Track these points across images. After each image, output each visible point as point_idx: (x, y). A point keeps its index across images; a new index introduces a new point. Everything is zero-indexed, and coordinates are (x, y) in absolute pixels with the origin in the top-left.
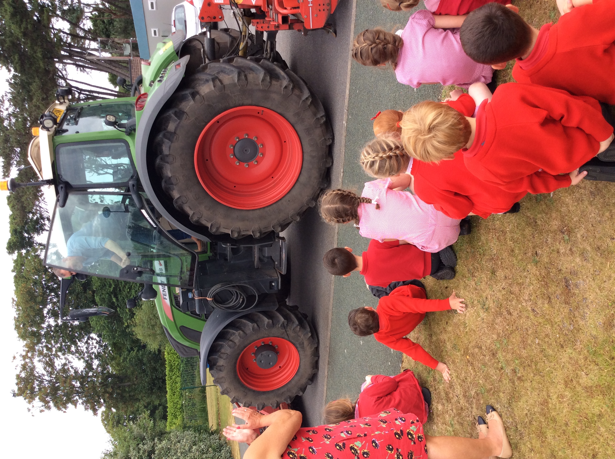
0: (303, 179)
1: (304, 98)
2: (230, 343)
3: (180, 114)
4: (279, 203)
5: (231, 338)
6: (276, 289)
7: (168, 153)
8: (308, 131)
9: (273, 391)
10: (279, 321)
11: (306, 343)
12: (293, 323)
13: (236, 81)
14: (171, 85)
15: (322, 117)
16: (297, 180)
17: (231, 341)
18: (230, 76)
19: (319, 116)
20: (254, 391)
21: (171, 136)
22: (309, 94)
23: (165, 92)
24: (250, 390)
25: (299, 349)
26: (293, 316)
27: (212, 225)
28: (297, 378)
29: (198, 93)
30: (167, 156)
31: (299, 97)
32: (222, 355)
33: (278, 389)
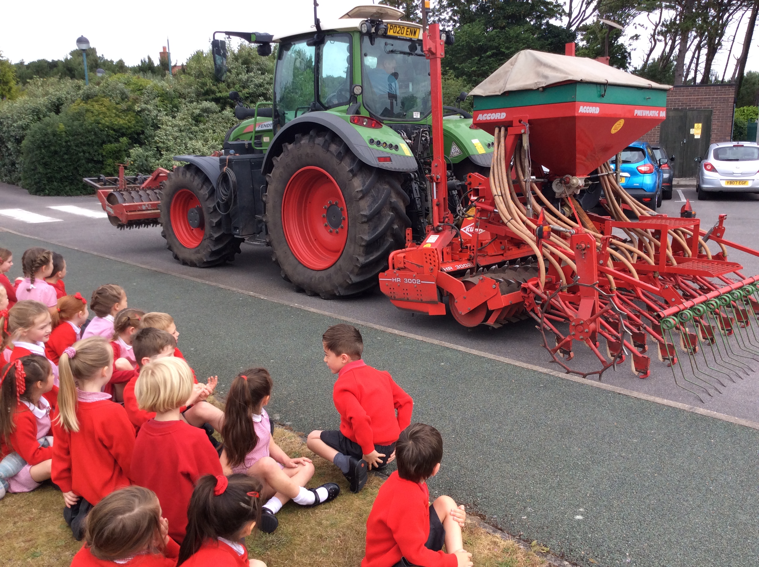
0: (300, 267)
1: (351, 276)
2: (200, 186)
3: (340, 157)
4: (285, 244)
5: (204, 187)
6: (234, 232)
7: (316, 142)
8: (329, 277)
9: (170, 220)
10: (215, 233)
11: (199, 255)
12: (214, 246)
13: (362, 213)
14: (360, 152)
15: (338, 292)
16: (300, 263)
17: (202, 186)
18: (367, 208)
19: (339, 289)
20: (170, 203)
21: (326, 146)
22: (354, 282)
23: (355, 146)
24: (171, 199)
25: (197, 249)
26: (220, 246)
27: (270, 177)
28: (178, 244)
29: (354, 175)
30: (314, 141)
31: (352, 272)
32: (192, 177)
33: (171, 226)
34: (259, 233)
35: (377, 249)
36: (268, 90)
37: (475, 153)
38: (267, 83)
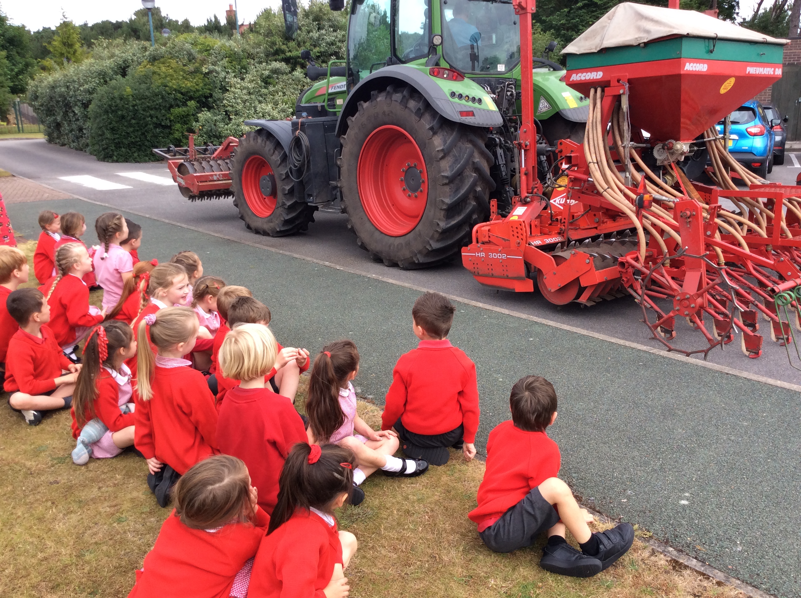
0: (377, 234)
1: (431, 242)
2: (272, 151)
3: (419, 114)
4: (361, 209)
5: (276, 152)
6: (308, 200)
7: (393, 99)
8: (408, 244)
9: (242, 189)
10: (288, 200)
11: (272, 225)
12: (287, 214)
13: (443, 174)
14: (441, 106)
15: (418, 259)
16: (377, 229)
17: (274, 152)
18: (448, 169)
19: (419, 256)
20: (242, 170)
21: (404, 103)
22: (434, 248)
23: (435, 99)
24: (243, 166)
25: (269, 218)
26: (294, 215)
27: (344, 138)
28: (250, 213)
29: (435, 133)
30: (391, 98)
31: (432, 238)
32: (264, 142)
33: (243, 194)
34: (333, 201)
35: (459, 213)
36: (340, 48)
37: (566, 108)
38: (339, 41)
